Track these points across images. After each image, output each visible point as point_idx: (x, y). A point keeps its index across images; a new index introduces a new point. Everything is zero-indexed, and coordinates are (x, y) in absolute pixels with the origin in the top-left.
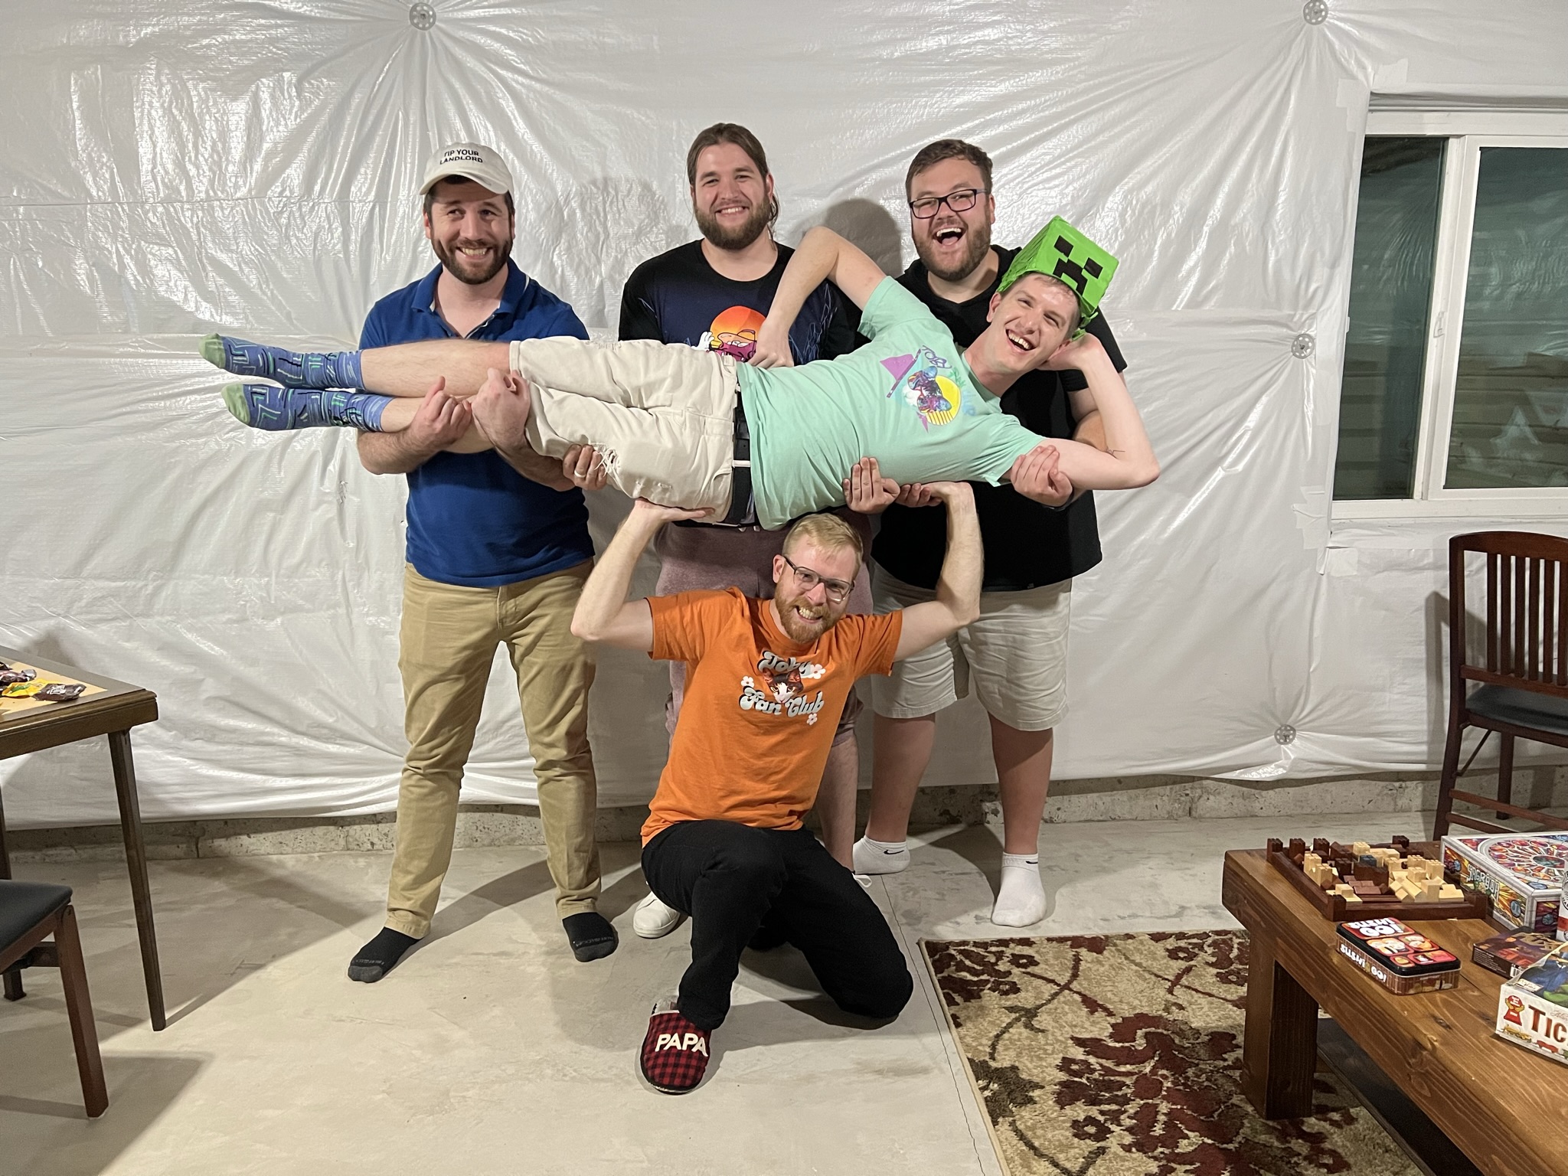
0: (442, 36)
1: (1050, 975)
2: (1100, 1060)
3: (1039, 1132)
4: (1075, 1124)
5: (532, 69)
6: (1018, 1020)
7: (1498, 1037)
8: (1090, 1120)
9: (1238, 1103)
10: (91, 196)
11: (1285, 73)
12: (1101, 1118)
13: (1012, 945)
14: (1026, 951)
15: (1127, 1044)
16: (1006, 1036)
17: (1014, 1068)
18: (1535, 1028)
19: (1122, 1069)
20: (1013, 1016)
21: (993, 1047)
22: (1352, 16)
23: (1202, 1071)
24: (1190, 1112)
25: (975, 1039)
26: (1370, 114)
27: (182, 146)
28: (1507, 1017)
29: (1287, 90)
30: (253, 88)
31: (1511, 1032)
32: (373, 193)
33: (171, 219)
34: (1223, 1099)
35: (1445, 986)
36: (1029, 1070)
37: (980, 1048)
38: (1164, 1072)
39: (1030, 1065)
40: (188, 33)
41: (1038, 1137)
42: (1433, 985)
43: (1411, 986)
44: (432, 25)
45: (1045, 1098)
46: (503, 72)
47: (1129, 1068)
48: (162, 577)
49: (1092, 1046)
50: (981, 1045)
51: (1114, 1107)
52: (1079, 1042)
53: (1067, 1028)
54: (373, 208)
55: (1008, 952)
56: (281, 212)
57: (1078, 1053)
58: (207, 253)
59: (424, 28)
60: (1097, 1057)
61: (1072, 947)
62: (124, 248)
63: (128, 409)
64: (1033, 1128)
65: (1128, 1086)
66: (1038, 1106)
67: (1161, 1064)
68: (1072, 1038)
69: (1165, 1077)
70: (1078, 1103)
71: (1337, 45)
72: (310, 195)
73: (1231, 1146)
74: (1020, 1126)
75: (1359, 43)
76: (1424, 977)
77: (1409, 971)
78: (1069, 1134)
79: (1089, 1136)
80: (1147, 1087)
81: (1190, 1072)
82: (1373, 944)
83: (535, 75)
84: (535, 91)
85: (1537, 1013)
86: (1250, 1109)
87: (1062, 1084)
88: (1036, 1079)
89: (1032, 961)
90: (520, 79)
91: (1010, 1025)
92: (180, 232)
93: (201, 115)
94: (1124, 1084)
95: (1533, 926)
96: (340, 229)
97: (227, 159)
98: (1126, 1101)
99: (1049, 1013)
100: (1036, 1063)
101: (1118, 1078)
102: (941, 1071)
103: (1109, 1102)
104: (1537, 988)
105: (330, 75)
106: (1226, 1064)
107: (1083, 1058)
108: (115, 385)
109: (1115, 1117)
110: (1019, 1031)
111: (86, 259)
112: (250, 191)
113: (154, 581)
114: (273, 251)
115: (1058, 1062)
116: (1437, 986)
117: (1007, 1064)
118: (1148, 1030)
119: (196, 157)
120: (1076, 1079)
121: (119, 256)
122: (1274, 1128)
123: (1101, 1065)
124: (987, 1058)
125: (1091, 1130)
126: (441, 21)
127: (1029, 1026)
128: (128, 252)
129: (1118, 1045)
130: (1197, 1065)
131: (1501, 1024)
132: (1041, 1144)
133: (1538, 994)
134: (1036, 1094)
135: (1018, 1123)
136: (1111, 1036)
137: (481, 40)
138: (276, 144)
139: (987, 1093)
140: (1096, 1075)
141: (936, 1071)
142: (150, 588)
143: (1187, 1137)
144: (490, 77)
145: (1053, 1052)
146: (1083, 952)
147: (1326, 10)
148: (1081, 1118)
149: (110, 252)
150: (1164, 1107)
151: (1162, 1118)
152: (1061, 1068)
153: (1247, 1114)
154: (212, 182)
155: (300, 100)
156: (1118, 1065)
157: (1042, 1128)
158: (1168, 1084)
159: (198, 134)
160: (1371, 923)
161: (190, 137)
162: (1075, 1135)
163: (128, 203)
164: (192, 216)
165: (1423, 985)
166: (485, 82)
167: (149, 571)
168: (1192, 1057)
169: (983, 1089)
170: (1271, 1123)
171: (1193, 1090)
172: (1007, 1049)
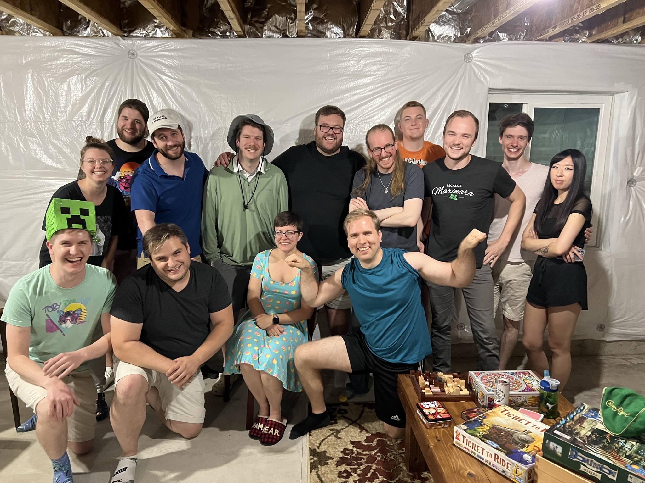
0: (139, 62)
1: (350, 417)
2: (357, 450)
3: (326, 475)
4: (340, 473)
5: (173, 75)
6: (333, 434)
7: (454, 445)
8: (346, 471)
9: (401, 466)
10: (7, 119)
11: (456, 81)
12: (350, 471)
13: (341, 405)
14: (345, 408)
15: (369, 444)
16: (326, 440)
17: (325, 452)
18: (463, 442)
19: (364, 453)
20: (332, 432)
21: (320, 444)
22: (482, 60)
23: (393, 454)
24: (383, 469)
25: (315, 441)
26: (489, 95)
27: (41, 101)
28: (456, 438)
29: (457, 87)
30: (68, 81)
31: (457, 443)
32: (113, 119)
33: (37, 129)
34: (397, 464)
35: (446, 426)
36: (331, 452)
37: (315, 444)
38: (379, 454)
39: (331, 450)
40: (44, 60)
41: (325, 477)
42: (441, 426)
43: (433, 426)
44: (136, 58)
45: (332, 463)
46: (161, 75)
47: (367, 452)
48: (32, 260)
49: (356, 444)
50: (316, 443)
51: (356, 467)
52: (352, 442)
53: (350, 438)
54: (113, 124)
55: (338, 408)
56: (78, 126)
57: (350, 447)
58: (50, 140)
59: (133, 59)
60: (357, 448)
61: (363, 407)
62: (19, 138)
63: (20, 198)
64: (323, 474)
65: (364, 459)
66: (329, 466)
67: (379, 451)
68: (350, 441)
69: (379, 456)
70: (344, 465)
71: (476, 69)
72: (89, 120)
73: (393, 482)
74: (320, 473)
75: (485, 70)
76: (438, 422)
77: (433, 421)
78: (336, 476)
79: (343, 477)
80: (371, 459)
81: (389, 454)
82: (424, 411)
83: (174, 77)
84: (173, 83)
85: (464, 437)
86: (405, 468)
87: (341, 458)
88: (332, 456)
89: (346, 412)
90: (168, 79)
91: (329, 436)
92: (40, 132)
93: (49, 90)
94: (363, 458)
95: (487, 405)
96: (100, 133)
97: (58, 106)
98: (361, 464)
99: (345, 432)
100: (334, 450)
101: (361, 456)
102: (299, 452)
103: (355, 465)
104: (466, 428)
105: (97, 76)
106: (403, 452)
107: (351, 448)
108: (15, 189)
109: (355, 470)
110: (332, 438)
111: (5, 142)
112: (66, 118)
113: (29, 261)
114: (75, 140)
115: (342, 450)
116: (443, 426)
117: (323, 450)
118: (379, 439)
119: (47, 105)
120: (346, 456)
121: (18, 142)
122: (411, 475)
123: (357, 451)
124: (316, 448)
125: (345, 475)
126: (139, 56)
127: (336, 436)
128: (21, 140)
129: (366, 444)
130: (392, 452)
131: (455, 440)
132: (325, 480)
133: (465, 430)
134: (329, 461)
135: (319, 472)
136: (365, 441)
137: (154, 64)
138: (76, 100)
139: (312, 461)
140: (354, 455)
141: (297, 452)
142: (28, 264)
143: (378, 478)
144: (156, 77)
145: (341, 446)
146: (366, 409)
147: (472, 57)
148: (343, 470)
149: (14, 140)
150: (374, 467)
151: (372, 471)
152: (342, 452)
153: (403, 470)
154: (52, 114)
155: (86, 85)
156: (363, 451)
157: (327, 474)
158: (379, 459)
159: (47, 98)
160: (429, 403)
161: (45, 98)
162: (339, 477)
163: (21, 122)
164: (45, 127)
165: (437, 425)
166: (155, 79)
167: (27, 258)
168: (391, 449)
169: (310, 459)
170: (410, 474)
171: (387, 461)
172: (324, 445)
